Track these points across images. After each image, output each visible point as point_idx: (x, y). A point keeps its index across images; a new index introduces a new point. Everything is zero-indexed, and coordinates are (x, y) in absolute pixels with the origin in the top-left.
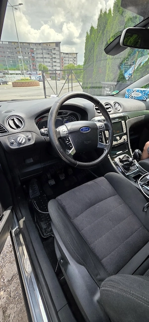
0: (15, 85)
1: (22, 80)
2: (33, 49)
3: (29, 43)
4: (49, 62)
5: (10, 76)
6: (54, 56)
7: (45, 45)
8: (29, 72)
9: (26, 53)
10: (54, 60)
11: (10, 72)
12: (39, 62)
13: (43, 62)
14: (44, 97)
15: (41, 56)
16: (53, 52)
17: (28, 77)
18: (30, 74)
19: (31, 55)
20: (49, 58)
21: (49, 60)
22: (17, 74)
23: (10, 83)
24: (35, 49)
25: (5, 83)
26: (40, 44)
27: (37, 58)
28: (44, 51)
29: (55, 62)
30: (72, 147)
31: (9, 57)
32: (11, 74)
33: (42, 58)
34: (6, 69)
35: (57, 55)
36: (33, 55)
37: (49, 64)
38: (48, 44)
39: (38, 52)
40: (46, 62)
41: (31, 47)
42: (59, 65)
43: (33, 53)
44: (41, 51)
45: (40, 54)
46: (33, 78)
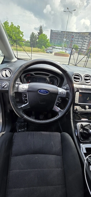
0: (56, 54)
1: (60, 52)
2: (74, 36)
3: (72, 32)
4: (81, 44)
5: (55, 49)
6: (85, 41)
7: (82, 34)
8: (66, 49)
9: (68, 38)
10: (84, 43)
11: (56, 47)
12: (74, 43)
13: (77, 44)
14: (68, 64)
15: (77, 40)
16: (86, 38)
17: (64, 51)
18: (66, 50)
19: (71, 39)
20: (81, 42)
21: (81, 43)
22: (59, 49)
23: (53, 53)
24: (75, 36)
25: (51, 52)
26: (79, 33)
27: (74, 41)
28: (80, 37)
29: (84, 44)
30: (27, 103)
31: (59, 39)
32: (56, 48)
33: (77, 41)
34: (55, 46)
35: (88, 40)
36: (72, 39)
37: (80, 45)
38: (84, 33)
39: (76, 37)
40: (79, 44)
41: (73, 34)
42: (86, 46)
43: (73, 38)
44: (78, 37)
45: (77, 39)
46: (67, 52)
